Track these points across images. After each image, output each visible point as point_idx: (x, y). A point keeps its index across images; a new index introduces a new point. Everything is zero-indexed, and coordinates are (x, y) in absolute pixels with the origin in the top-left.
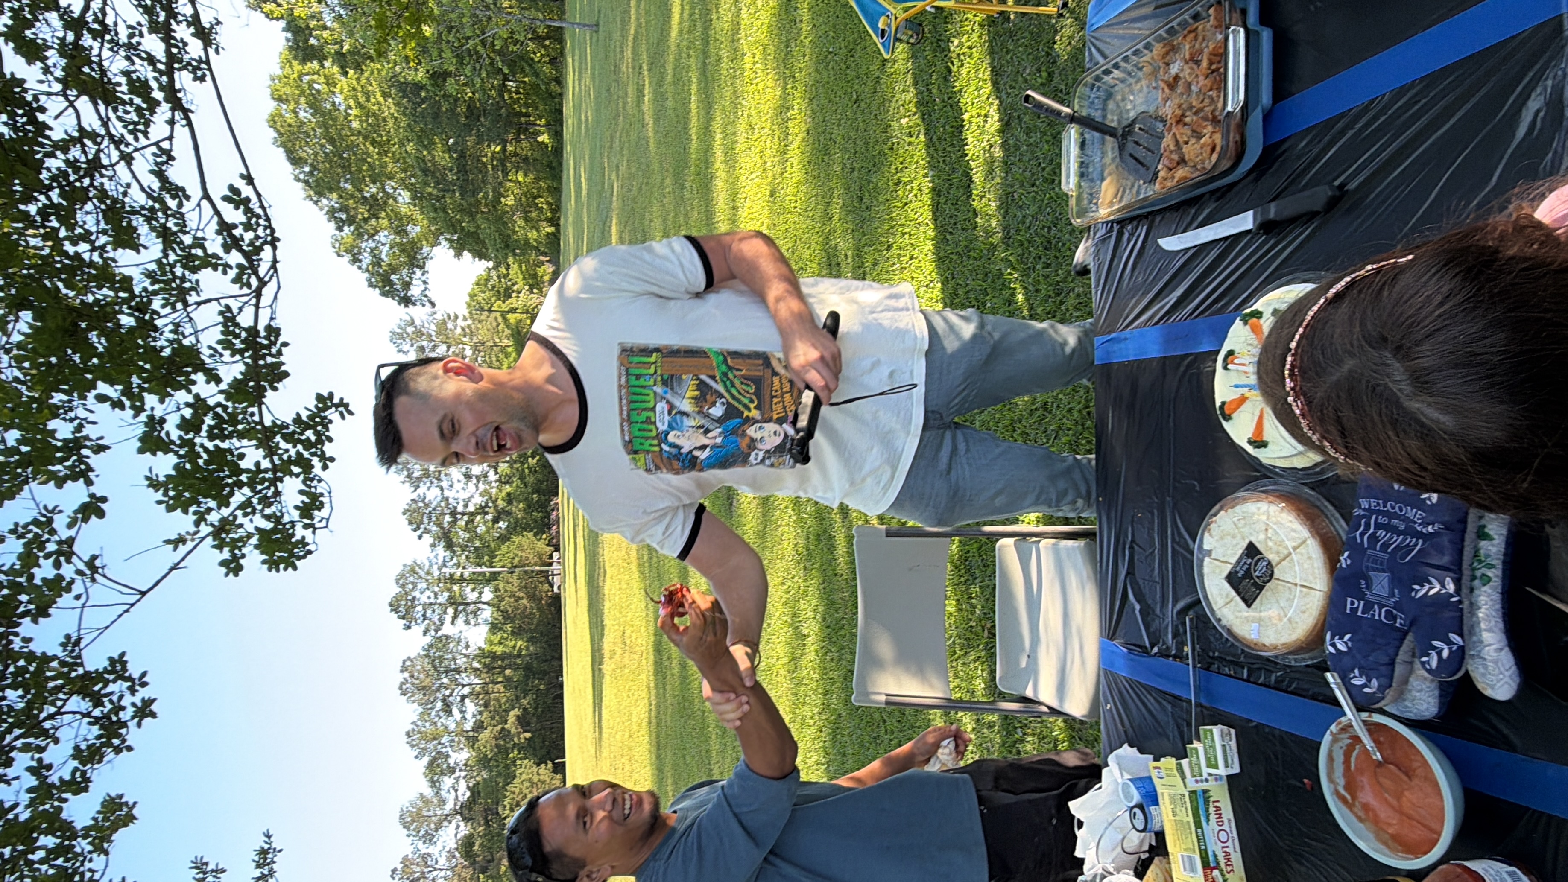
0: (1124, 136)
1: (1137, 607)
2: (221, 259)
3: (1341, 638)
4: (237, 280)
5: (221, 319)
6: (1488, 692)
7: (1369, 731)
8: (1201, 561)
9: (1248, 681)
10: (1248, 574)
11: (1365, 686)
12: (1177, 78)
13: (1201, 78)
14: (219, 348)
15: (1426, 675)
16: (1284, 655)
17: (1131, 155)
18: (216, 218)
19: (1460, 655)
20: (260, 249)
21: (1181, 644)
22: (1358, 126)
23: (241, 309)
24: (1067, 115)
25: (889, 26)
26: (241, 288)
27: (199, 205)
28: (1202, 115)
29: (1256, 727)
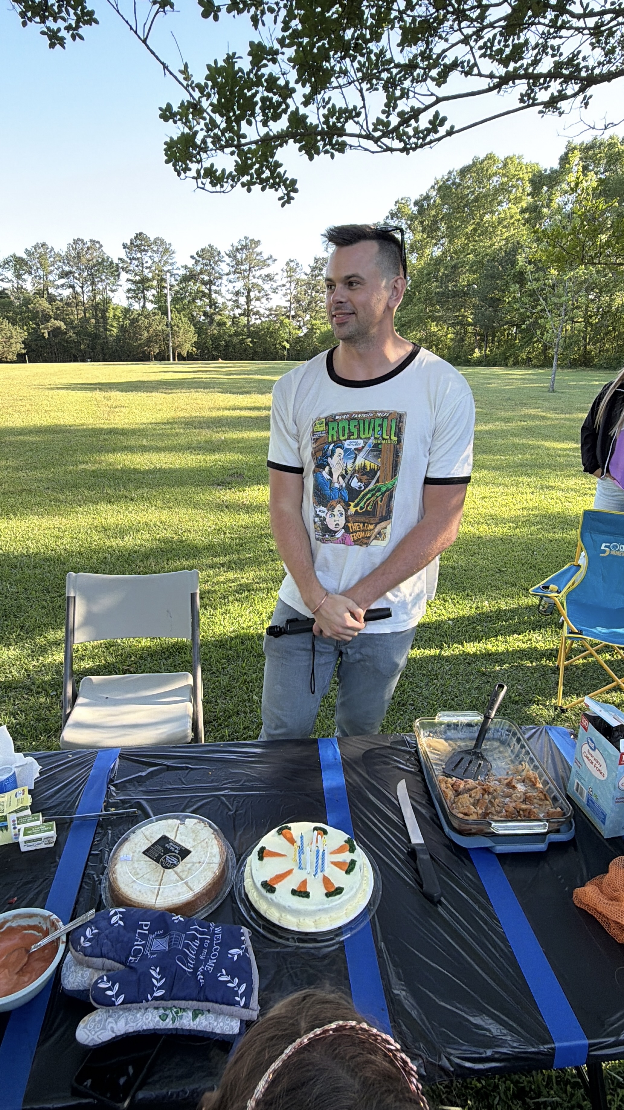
0: (475, 753)
1: (144, 774)
2: (394, 110)
3: (121, 919)
4: (379, 121)
5: (351, 107)
6: (81, 1024)
7: (53, 942)
8: (177, 818)
9: (90, 854)
10: (167, 851)
11: (85, 937)
12: (514, 788)
13: (513, 804)
14: (330, 106)
15: (94, 980)
16: (108, 879)
17: (462, 759)
18: (423, 107)
19: (109, 1003)
20: (401, 140)
21: (115, 805)
22: (481, 912)
23: (357, 123)
24: (490, 714)
25: (551, 591)
26: (373, 124)
27: (432, 94)
28: (490, 806)
29: (56, 862)
